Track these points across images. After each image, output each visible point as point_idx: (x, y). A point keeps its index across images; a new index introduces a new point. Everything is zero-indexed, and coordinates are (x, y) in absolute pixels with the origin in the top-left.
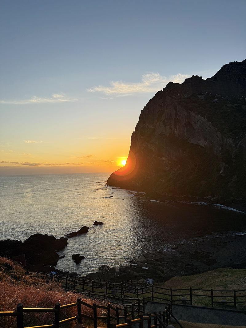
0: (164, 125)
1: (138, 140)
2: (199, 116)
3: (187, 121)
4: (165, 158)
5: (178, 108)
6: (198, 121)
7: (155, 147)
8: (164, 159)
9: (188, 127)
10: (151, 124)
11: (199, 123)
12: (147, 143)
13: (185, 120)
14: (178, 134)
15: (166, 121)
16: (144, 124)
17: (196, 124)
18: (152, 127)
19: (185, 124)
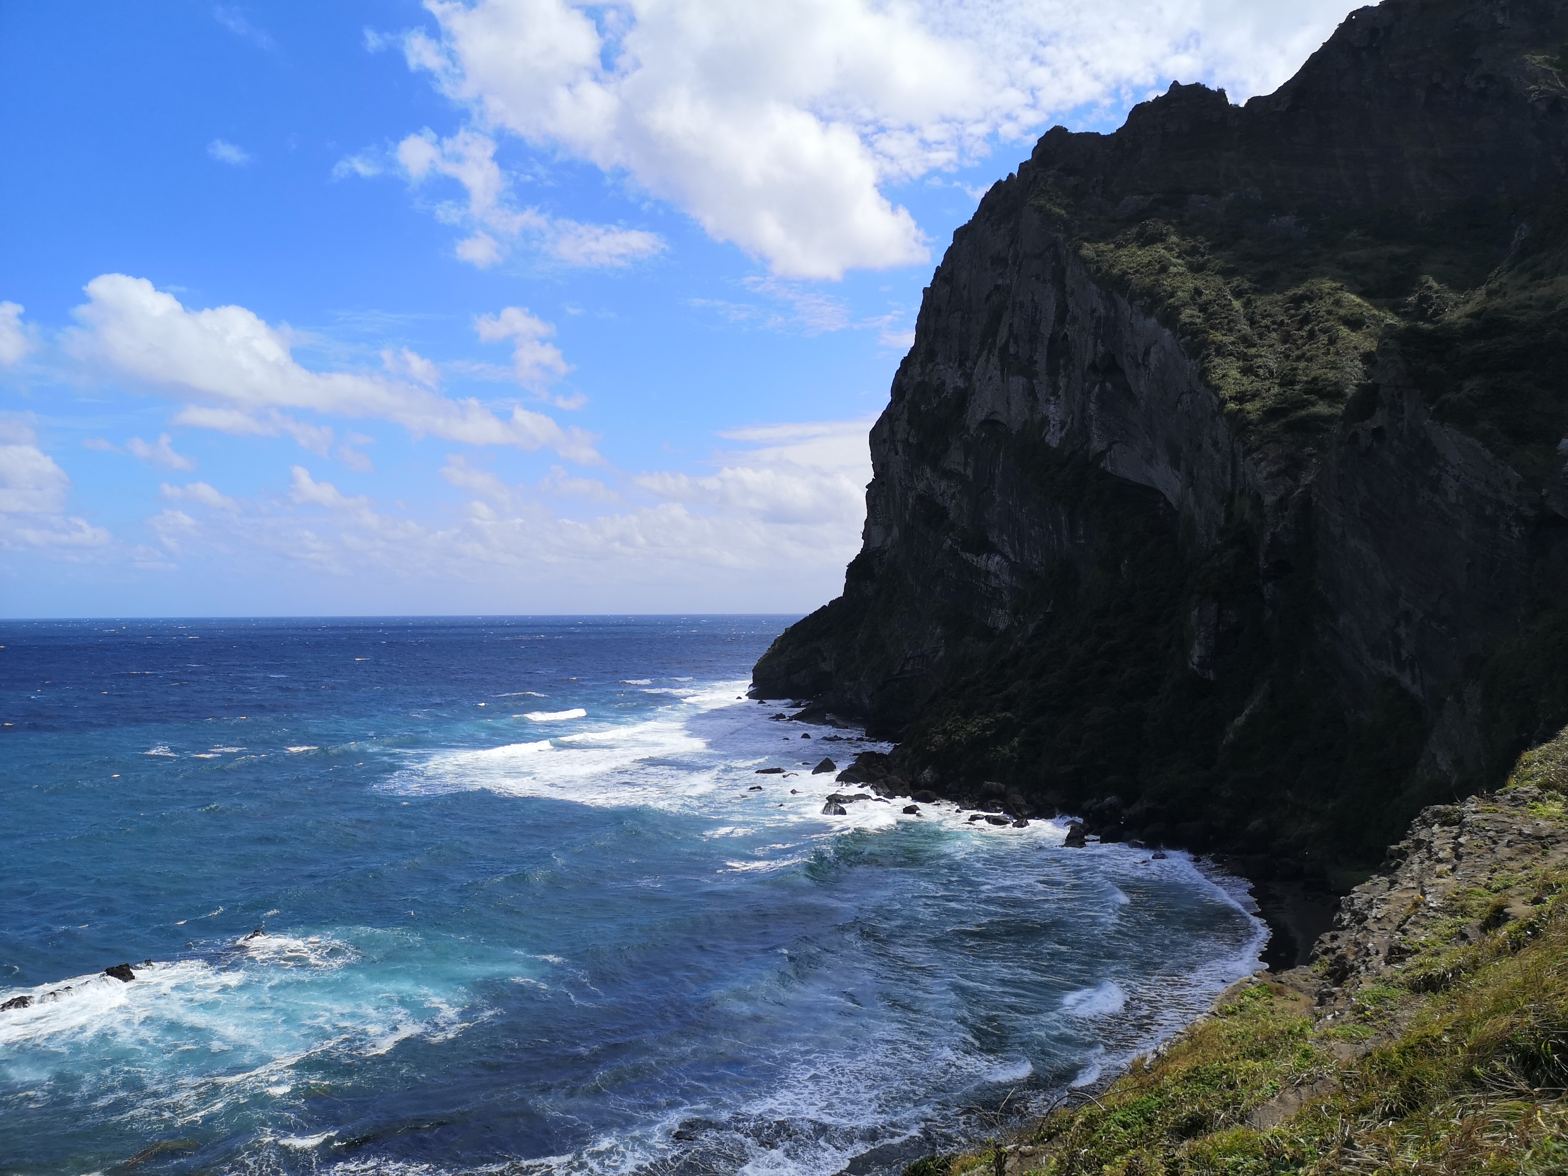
0: (1002, 370)
1: (897, 453)
2: (1152, 322)
3: (1100, 348)
4: (997, 559)
5: (1068, 273)
6: (1147, 353)
7: (958, 496)
8: (994, 562)
9: (1109, 385)
10: (956, 364)
11: (1153, 360)
12: (928, 470)
13: (1095, 345)
14: (1063, 424)
15: (1012, 350)
16: (930, 366)
17: (1138, 366)
18: (961, 383)
19: (1093, 367)
